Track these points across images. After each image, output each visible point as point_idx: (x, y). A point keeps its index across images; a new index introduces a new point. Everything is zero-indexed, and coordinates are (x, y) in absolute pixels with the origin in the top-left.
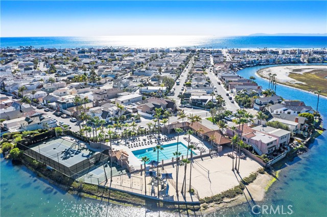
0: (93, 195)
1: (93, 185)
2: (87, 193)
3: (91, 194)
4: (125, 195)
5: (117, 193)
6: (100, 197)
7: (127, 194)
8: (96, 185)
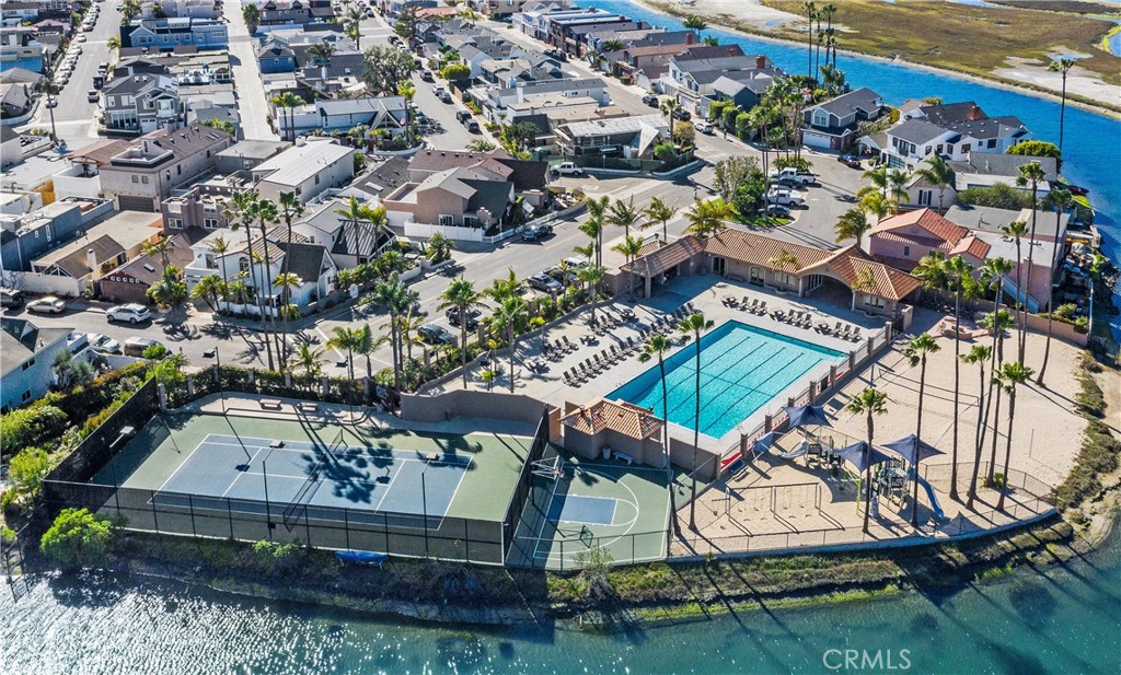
0: (679, 603)
1: (647, 565)
2: (649, 603)
3: (667, 602)
4: (803, 565)
5: (768, 566)
6: (716, 600)
7: (813, 559)
8: (656, 565)
